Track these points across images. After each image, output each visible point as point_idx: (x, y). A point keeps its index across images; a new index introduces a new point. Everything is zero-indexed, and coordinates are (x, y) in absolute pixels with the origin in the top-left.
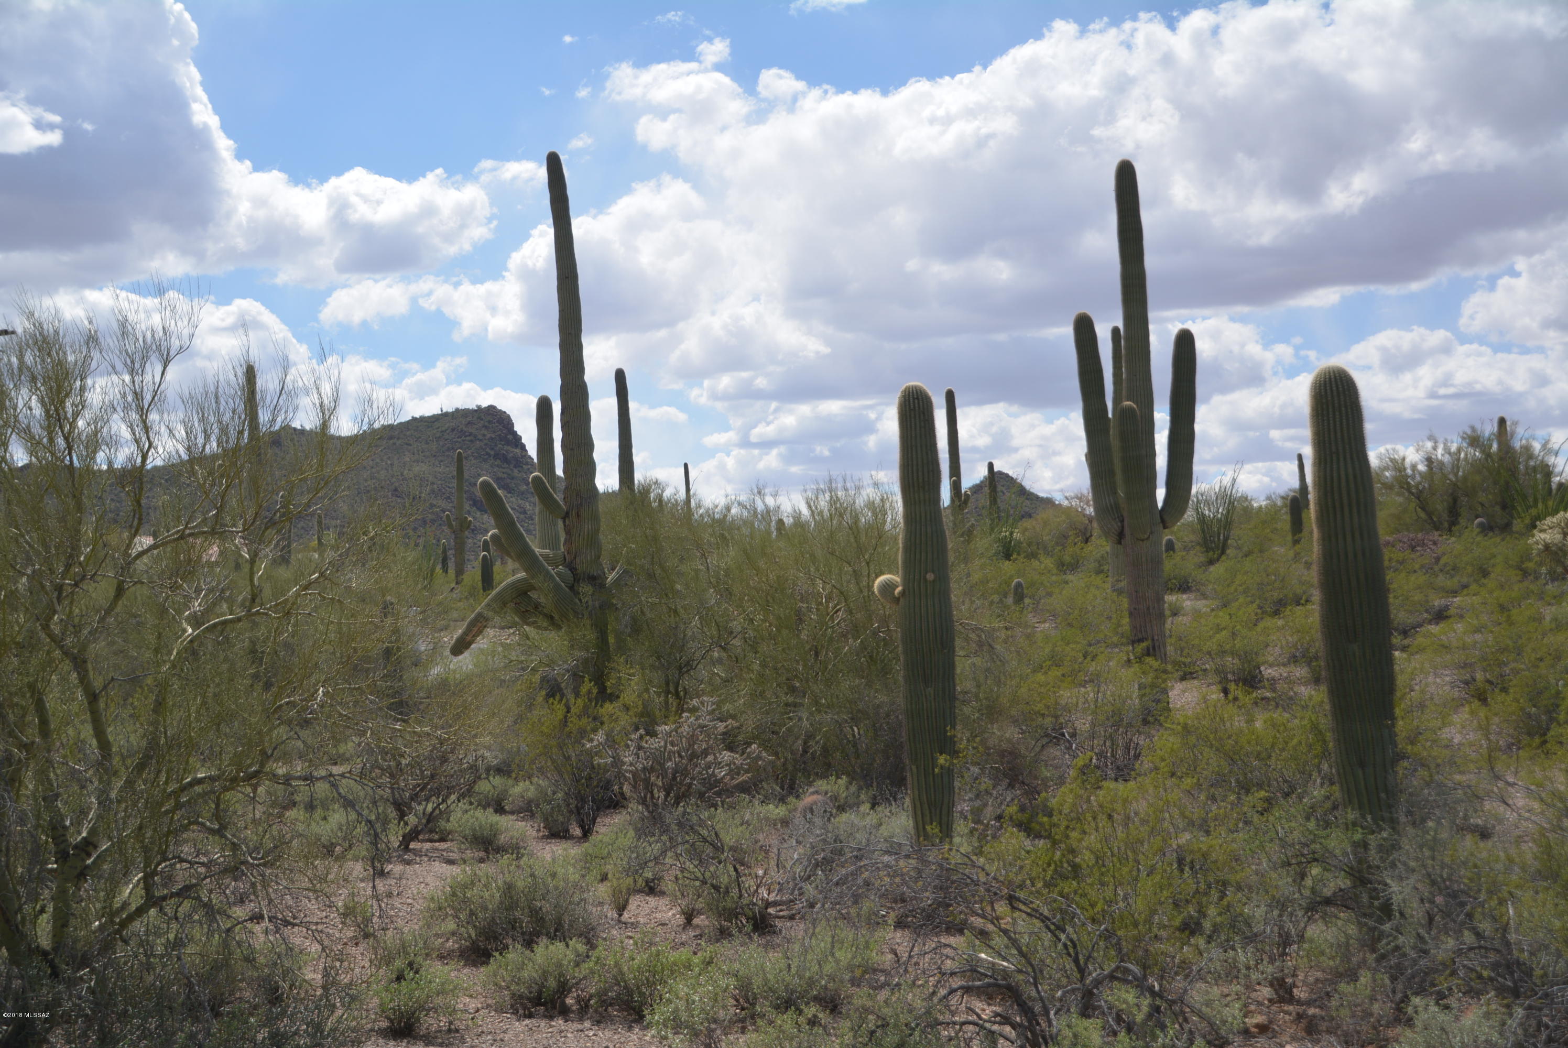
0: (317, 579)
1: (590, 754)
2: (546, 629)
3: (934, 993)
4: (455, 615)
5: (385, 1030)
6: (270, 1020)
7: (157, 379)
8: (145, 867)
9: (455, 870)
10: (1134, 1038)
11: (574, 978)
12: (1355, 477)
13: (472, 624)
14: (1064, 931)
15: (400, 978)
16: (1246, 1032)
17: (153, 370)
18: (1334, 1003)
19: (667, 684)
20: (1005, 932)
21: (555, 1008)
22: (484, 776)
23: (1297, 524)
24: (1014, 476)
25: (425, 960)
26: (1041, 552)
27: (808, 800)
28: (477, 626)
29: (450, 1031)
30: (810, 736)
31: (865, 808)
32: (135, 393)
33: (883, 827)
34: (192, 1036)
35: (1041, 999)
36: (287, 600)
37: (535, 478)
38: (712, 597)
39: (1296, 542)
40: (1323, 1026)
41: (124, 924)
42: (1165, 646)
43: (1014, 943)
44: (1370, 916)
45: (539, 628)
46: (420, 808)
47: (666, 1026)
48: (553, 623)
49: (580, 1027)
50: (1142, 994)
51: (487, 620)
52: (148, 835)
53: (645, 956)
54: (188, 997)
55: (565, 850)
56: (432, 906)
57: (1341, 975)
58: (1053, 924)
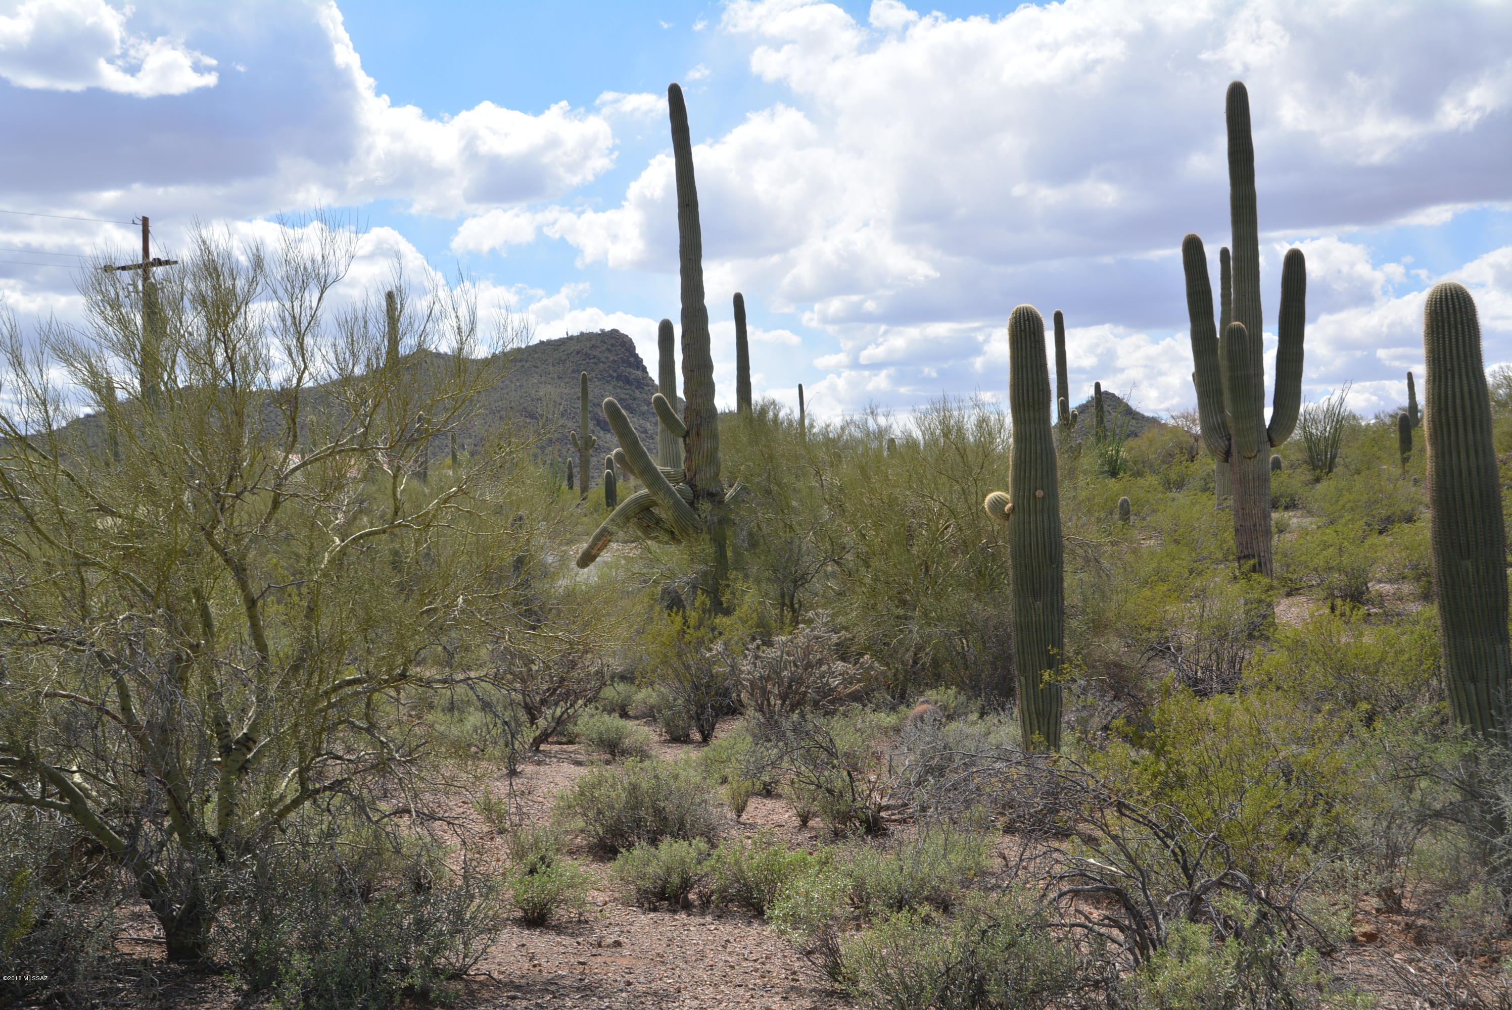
0: (456, 493)
1: (711, 662)
2: (667, 543)
3: (1044, 895)
4: (580, 528)
5: (520, 919)
6: (414, 908)
7: (314, 305)
8: (301, 762)
9: (582, 771)
10: (1242, 943)
11: (696, 875)
12: (1470, 393)
13: (598, 538)
14: (1172, 838)
15: (532, 871)
16: (1353, 940)
17: (312, 297)
18: (1443, 915)
19: (783, 596)
20: (1115, 838)
21: (678, 903)
22: (609, 682)
23: (1406, 442)
24: (1121, 396)
25: (555, 854)
26: (1147, 469)
27: (919, 709)
28: (602, 540)
29: (579, 921)
30: (920, 648)
31: (974, 717)
32: (294, 317)
33: (992, 736)
34: (344, 920)
35: (1149, 903)
36: (428, 513)
37: (658, 398)
38: (825, 512)
39: (1405, 460)
40: (1433, 937)
41: (282, 814)
42: (1271, 562)
43: (1123, 848)
44: (1483, 830)
45: (660, 542)
46: (549, 712)
47: (785, 921)
48: (674, 537)
49: (702, 921)
50: (1251, 900)
51: (611, 534)
52: (303, 732)
53: (764, 856)
54: (341, 884)
55: (687, 752)
56: (562, 804)
57: (1451, 887)
58: (1162, 831)
